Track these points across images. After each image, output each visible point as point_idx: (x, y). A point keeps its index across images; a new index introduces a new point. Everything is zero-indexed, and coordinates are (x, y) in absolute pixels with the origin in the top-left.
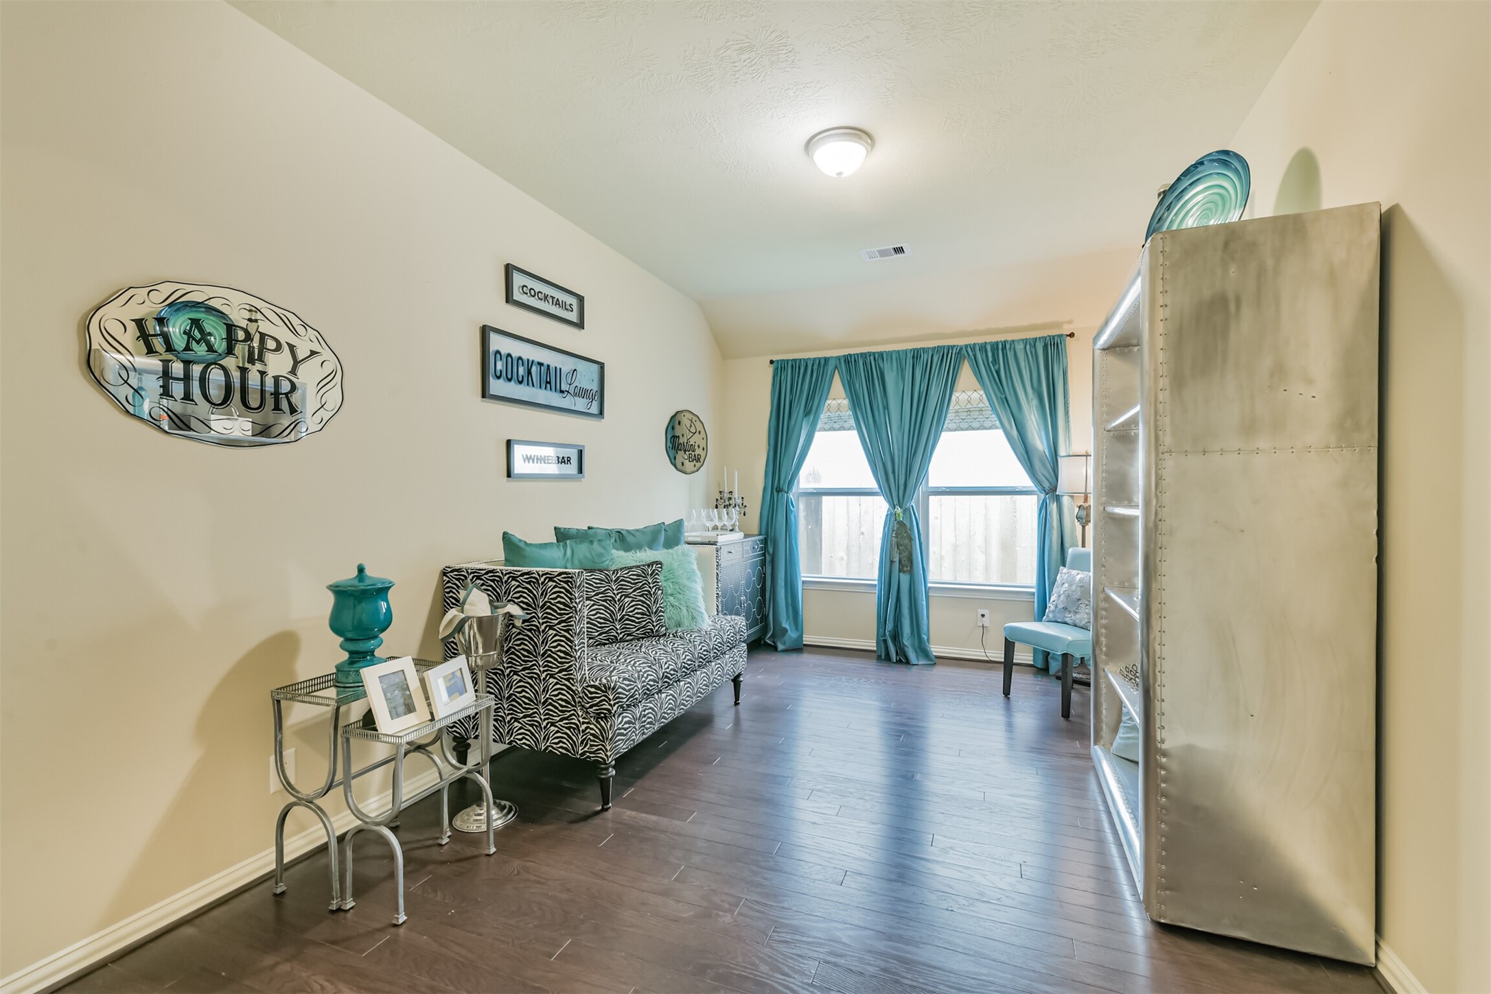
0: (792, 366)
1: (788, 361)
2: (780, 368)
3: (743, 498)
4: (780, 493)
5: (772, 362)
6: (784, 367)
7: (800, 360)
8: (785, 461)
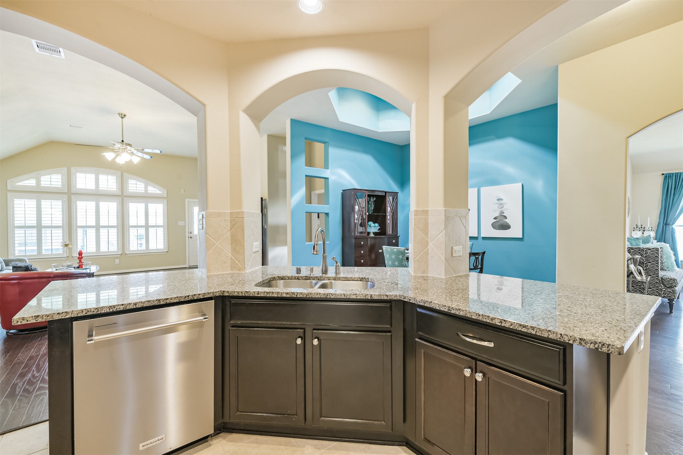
0: (676, 176)
1: (673, 174)
2: (667, 177)
3: (652, 227)
4: (667, 226)
5: (663, 174)
6: (671, 176)
7: (681, 173)
8: (671, 214)
